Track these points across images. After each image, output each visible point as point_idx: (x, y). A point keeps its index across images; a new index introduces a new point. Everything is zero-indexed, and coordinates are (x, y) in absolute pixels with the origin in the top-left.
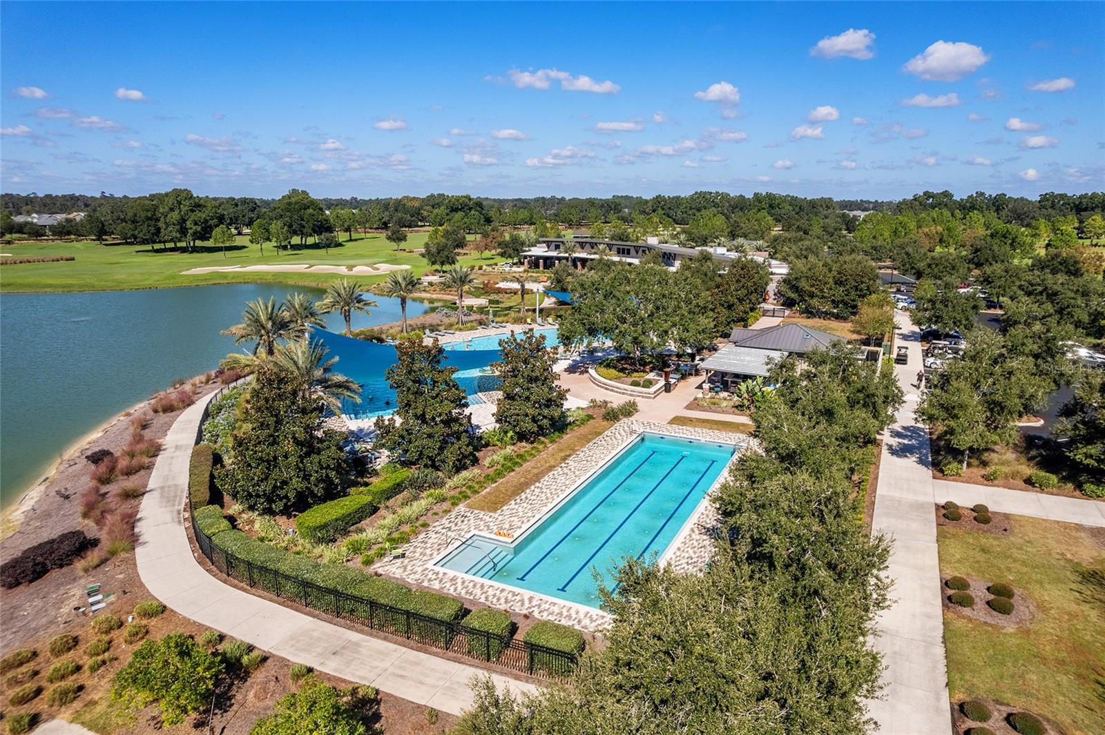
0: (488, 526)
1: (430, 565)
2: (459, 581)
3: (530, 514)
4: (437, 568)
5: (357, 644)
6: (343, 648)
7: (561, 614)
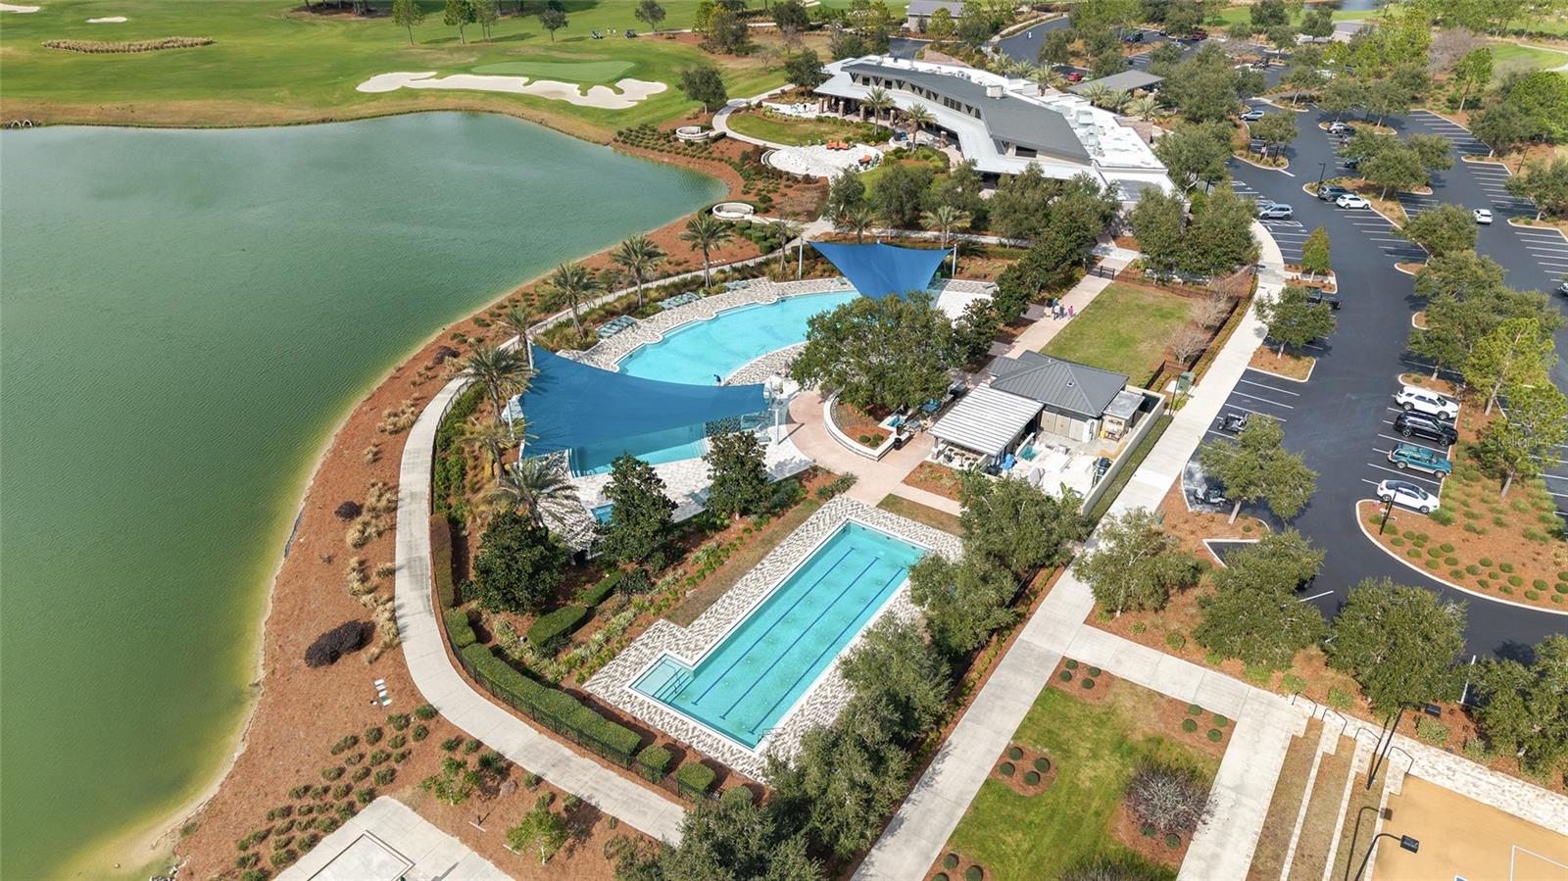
0: (678, 645)
1: (626, 688)
2: (646, 705)
3: (714, 633)
4: (631, 691)
5: (568, 759)
6: (560, 761)
7: (712, 746)
